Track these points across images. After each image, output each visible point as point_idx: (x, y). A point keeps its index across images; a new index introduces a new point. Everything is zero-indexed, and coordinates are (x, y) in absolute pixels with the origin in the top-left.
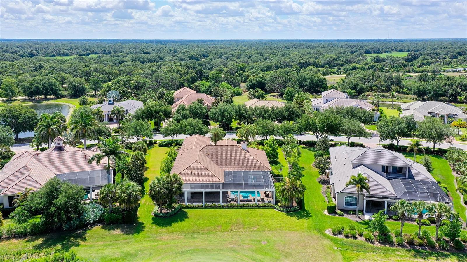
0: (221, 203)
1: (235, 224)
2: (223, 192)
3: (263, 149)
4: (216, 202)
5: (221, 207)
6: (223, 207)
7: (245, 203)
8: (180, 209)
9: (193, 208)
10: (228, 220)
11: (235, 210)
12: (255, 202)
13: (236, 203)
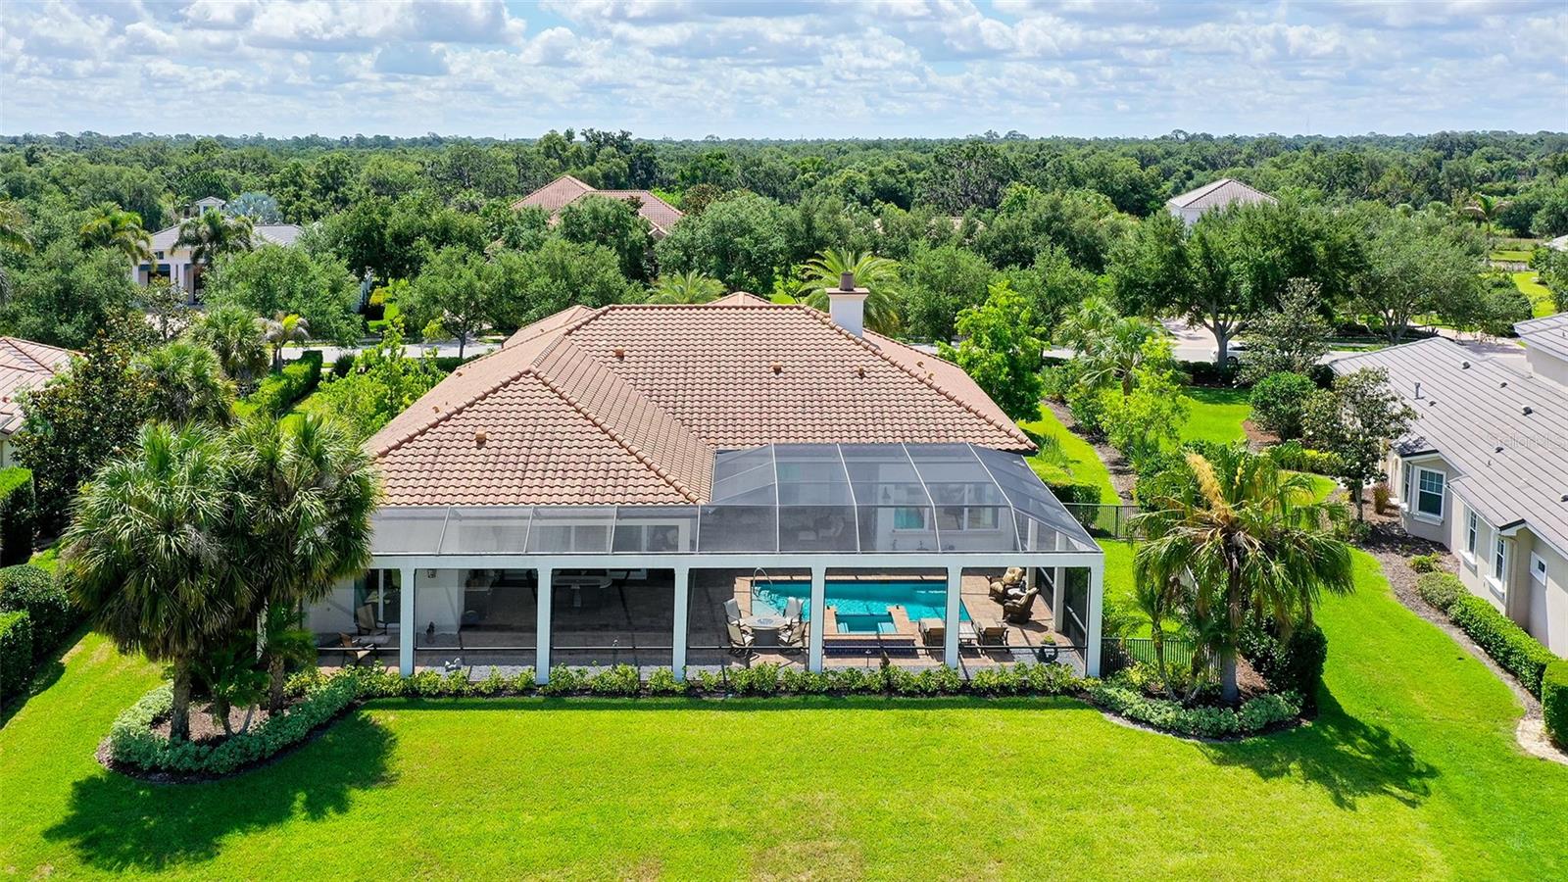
0: (679, 667)
1: (791, 847)
2: (697, 577)
3: (952, 359)
4: (638, 658)
5: (673, 693)
6: (694, 696)
7: (868, 667)
8: (346, 712)
9: (457, 698)
10: (725, 809)
11: (784, 716)
12: (939, 655)
13: (797, 668)
